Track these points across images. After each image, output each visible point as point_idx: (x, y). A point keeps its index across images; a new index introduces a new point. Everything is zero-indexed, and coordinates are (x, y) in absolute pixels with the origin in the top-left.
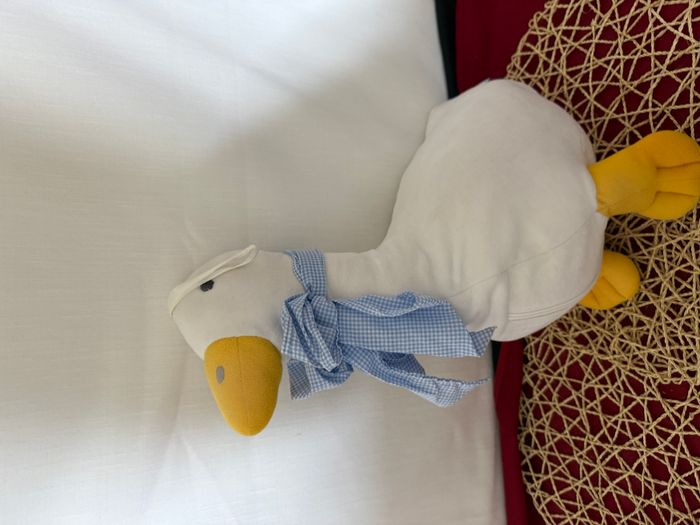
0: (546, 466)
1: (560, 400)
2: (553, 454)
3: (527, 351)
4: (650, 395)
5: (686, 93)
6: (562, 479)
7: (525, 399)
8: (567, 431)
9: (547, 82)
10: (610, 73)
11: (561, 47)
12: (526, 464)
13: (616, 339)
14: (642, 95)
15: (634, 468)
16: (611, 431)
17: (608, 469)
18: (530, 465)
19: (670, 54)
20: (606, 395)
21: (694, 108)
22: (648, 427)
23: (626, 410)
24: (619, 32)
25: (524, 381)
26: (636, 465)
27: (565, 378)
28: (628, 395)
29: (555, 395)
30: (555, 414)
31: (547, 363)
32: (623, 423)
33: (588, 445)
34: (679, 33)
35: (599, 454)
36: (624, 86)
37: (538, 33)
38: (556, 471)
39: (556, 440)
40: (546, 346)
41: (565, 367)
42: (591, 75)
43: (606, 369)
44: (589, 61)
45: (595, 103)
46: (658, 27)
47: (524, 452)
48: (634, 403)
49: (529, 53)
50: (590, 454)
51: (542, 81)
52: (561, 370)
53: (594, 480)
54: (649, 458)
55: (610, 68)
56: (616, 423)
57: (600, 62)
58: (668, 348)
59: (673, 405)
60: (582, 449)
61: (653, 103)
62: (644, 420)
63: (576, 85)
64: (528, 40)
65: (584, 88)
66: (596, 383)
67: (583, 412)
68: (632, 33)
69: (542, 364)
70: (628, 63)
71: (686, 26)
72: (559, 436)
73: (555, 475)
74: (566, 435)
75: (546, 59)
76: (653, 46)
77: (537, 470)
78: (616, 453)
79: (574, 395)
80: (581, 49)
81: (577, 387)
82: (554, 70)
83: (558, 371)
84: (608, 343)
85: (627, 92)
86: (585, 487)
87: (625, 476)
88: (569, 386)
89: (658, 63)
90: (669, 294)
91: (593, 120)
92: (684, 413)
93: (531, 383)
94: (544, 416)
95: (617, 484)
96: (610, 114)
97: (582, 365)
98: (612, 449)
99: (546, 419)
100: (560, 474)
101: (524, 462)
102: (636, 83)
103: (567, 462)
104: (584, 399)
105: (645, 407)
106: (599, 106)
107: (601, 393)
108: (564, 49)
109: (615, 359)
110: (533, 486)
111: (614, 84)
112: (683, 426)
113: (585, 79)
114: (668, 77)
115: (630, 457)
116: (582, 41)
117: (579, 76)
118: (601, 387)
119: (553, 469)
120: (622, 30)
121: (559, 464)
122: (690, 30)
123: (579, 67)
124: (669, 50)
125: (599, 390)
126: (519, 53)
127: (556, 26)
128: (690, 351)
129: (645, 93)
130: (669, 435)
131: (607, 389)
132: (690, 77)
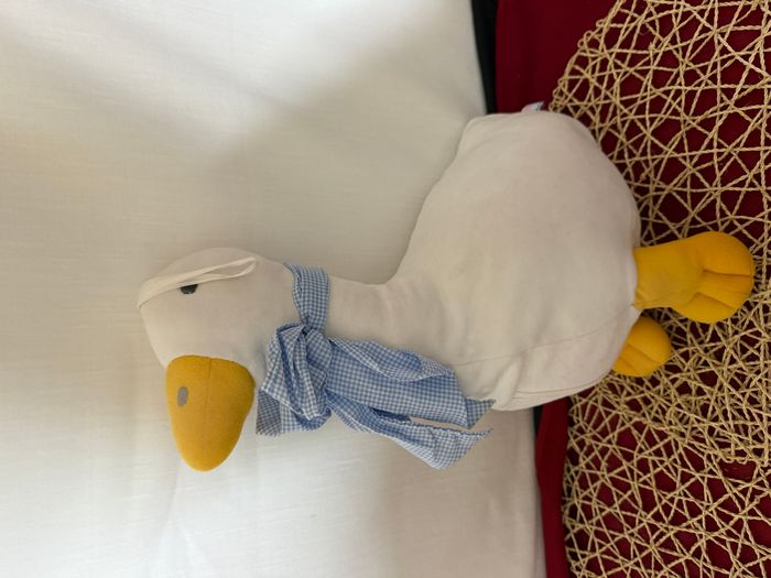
0: (593, 542)
1: (609, 470)
2: (600, 529)
3: (573, 412)
4: (711, 472)
5: (756, 133)
6: (611, 558)
7: (571, 466)
8: (616, 505)
9: (598, 111)
10: (670, 105)
11: (614, 72)
12: (571, 538)
13: (673, 408)
14: (706, 132)
15: (691, 552)
16: (667, 509)
17: (663, 550)
18: (574, 540)
19: (739, 88)
20: (661, 468)
21: (766, 151)
22: (708, 507)
23: (683, 487)
24: (681, 59)
25: (569, 446)
26: (693, 548)
27: (615, 446)
28: (686, 470)
29: (604, 464)
30: (603, 485)
31: (595, 427)
32: (680, 501)
33: (641, 522)
34: (749, 65)
35: (653, 534)
36: (685, 121)
37: (589, 55)
38: (604, 549)
39: (604, 514)
40: (594, 408)
41: (616, 434)
42: (647, 107)
43: (662, 440)
44: (646, 90)
45: (653, 138)
46: (725, 56)
47: (569, 525)
48: (692, 480)
49: (577, 77)
50: (642, 532)
51: (592, 109)
52: (611, 436)
53: (647, 561)
54: (709, 542)
55: (669, 100)
56: (672, 500)
57: (659, 92)
58: (731, 422)
59: (736, 485)
60: (633, 526)
61: (718, 143)
62: (703, 500)
63: (631, 116)
64: (576, 63)
65: (640, 120)
66: (650, 454)
67: (635, 485)
68: (695, 61)
69: (590, 428)
70: (691, 95)
71: (757, 56)
72: (608, 510)
73: (603, 553)
74: (615, 510)
75: (597, 84)
76: (719, 77)
77: (583, 546)
78: (671, 534)
79: (625, 465)
80: (638, 75)
81: (629, 457)
82: (606, 97)
83: (608, 438)
84: (664, 412)
85: (688, 128)
86: (636, 568)
87: (682, 560)
88: (619, 456)
89: (725, 97)
90: (733, 361)
91: (649, 157)
92: (749, 495)
93: (577, 449)
94: (591, 487)
95: (672, 568)
96: (669, 152)
97: (635, 432)
98: (667, 529)
99: (593, 490)
100: (608, 552)
101: (568, 537)
102: (699, 118)
103: (616, 539)
104: (636, 471)
105: (705, 485)
106: (656, 142)
107: (655, 466)
108: (618, 74)
109: (671, 430)
110: (578, 564)
111: (674, 117)
112: (747, 509)
113: (641, 110)
114: (736, 114)
115: (688, 540)
116: (638, 67)
117: (635, 107)
118: (656, 459)
119: (601, 546)
120: (684, 57)
121: (608, 542)
122: (762, 61)
123: (634, 96)
124: (737, 83)
125: (654, 462)
126: (566, 77)
127: (608, 48)
128: (757, 427)
129: (710, 130)
130: (732, 518)
131: (662, 462)
132: (762, 116)
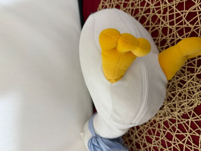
89: (141, 11)
108: (114, 4)
114: (144, 16)
116: (119, 2)
124: (144, 6)
126: (101, 4)
132: (150, 16)
